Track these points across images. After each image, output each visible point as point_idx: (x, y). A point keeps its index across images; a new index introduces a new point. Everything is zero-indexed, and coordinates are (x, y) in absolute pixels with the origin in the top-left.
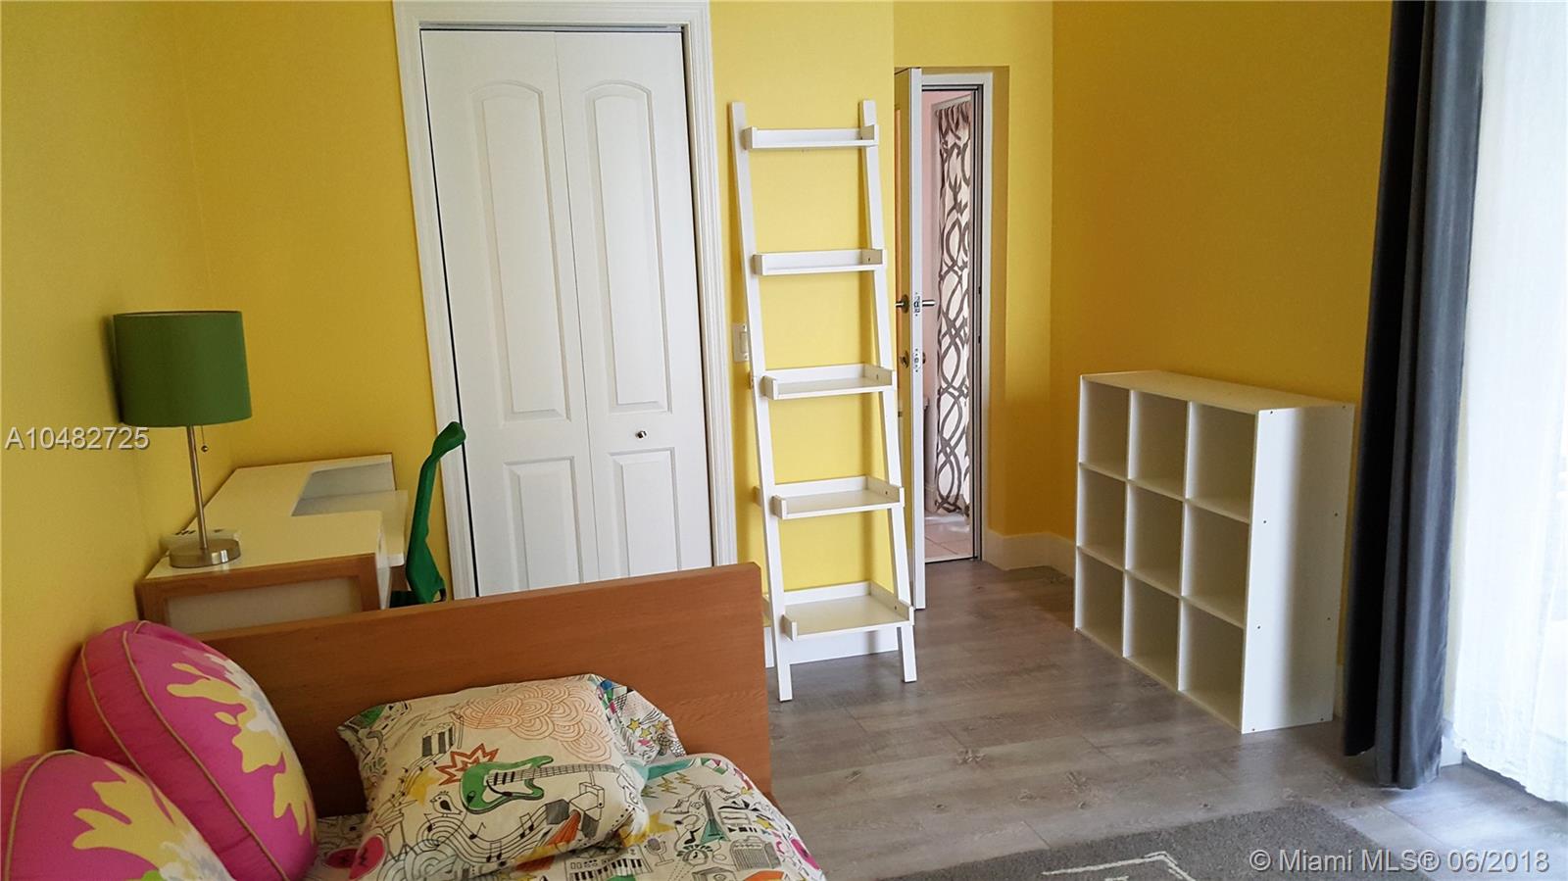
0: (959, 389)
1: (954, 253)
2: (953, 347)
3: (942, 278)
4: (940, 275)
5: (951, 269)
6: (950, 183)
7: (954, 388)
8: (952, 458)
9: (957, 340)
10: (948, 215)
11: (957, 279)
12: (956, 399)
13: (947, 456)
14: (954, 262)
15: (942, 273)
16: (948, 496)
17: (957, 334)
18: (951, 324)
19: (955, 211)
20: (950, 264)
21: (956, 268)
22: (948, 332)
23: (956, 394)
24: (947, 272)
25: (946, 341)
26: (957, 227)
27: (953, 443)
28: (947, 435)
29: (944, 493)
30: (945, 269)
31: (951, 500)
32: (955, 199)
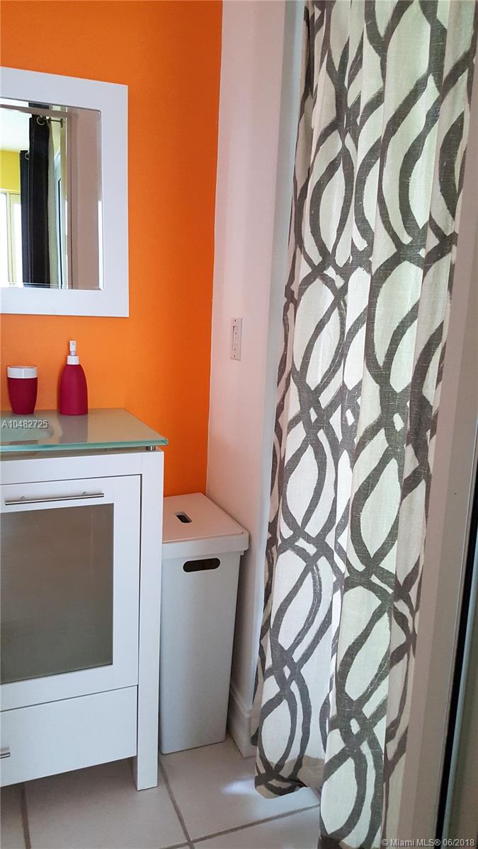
0: (319, 541)
1: (329, 238)
2: (310, 450)
3: (292, 299)
4: (289, 294)
5: (318, 272)
6: (330, 63)
7: (308, 539)
8: (294, 687)
9: (322, 435)
10: (319, 145)
11: (330, 297)
12: (311, 562)
13: (283, 683)
14: (327, 257)
15: (295, 287)
16: (280, 765)
17: (323, 422)
18: (310, 397)
19: (336, 134)
20: (317, 259)
21: (330, 272)
22: (302, 417)
23: (311, 550)
24: (308, 281)
25: (296, 436)
26: (340, 169)
27: (297, 656)
28: (285, 640)
29: (273, 758)
30: (304, 270)
31: (285, 773)
32: (341, 95)
